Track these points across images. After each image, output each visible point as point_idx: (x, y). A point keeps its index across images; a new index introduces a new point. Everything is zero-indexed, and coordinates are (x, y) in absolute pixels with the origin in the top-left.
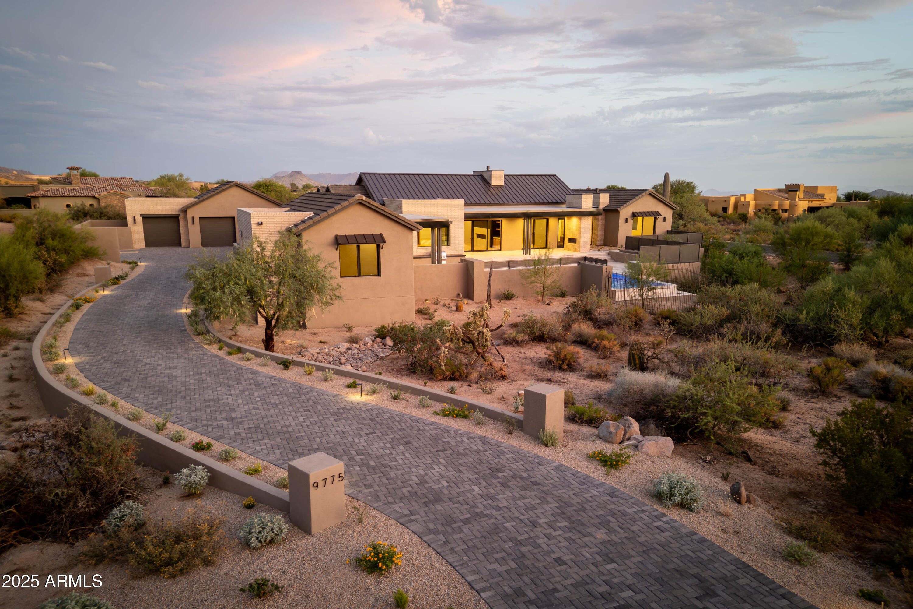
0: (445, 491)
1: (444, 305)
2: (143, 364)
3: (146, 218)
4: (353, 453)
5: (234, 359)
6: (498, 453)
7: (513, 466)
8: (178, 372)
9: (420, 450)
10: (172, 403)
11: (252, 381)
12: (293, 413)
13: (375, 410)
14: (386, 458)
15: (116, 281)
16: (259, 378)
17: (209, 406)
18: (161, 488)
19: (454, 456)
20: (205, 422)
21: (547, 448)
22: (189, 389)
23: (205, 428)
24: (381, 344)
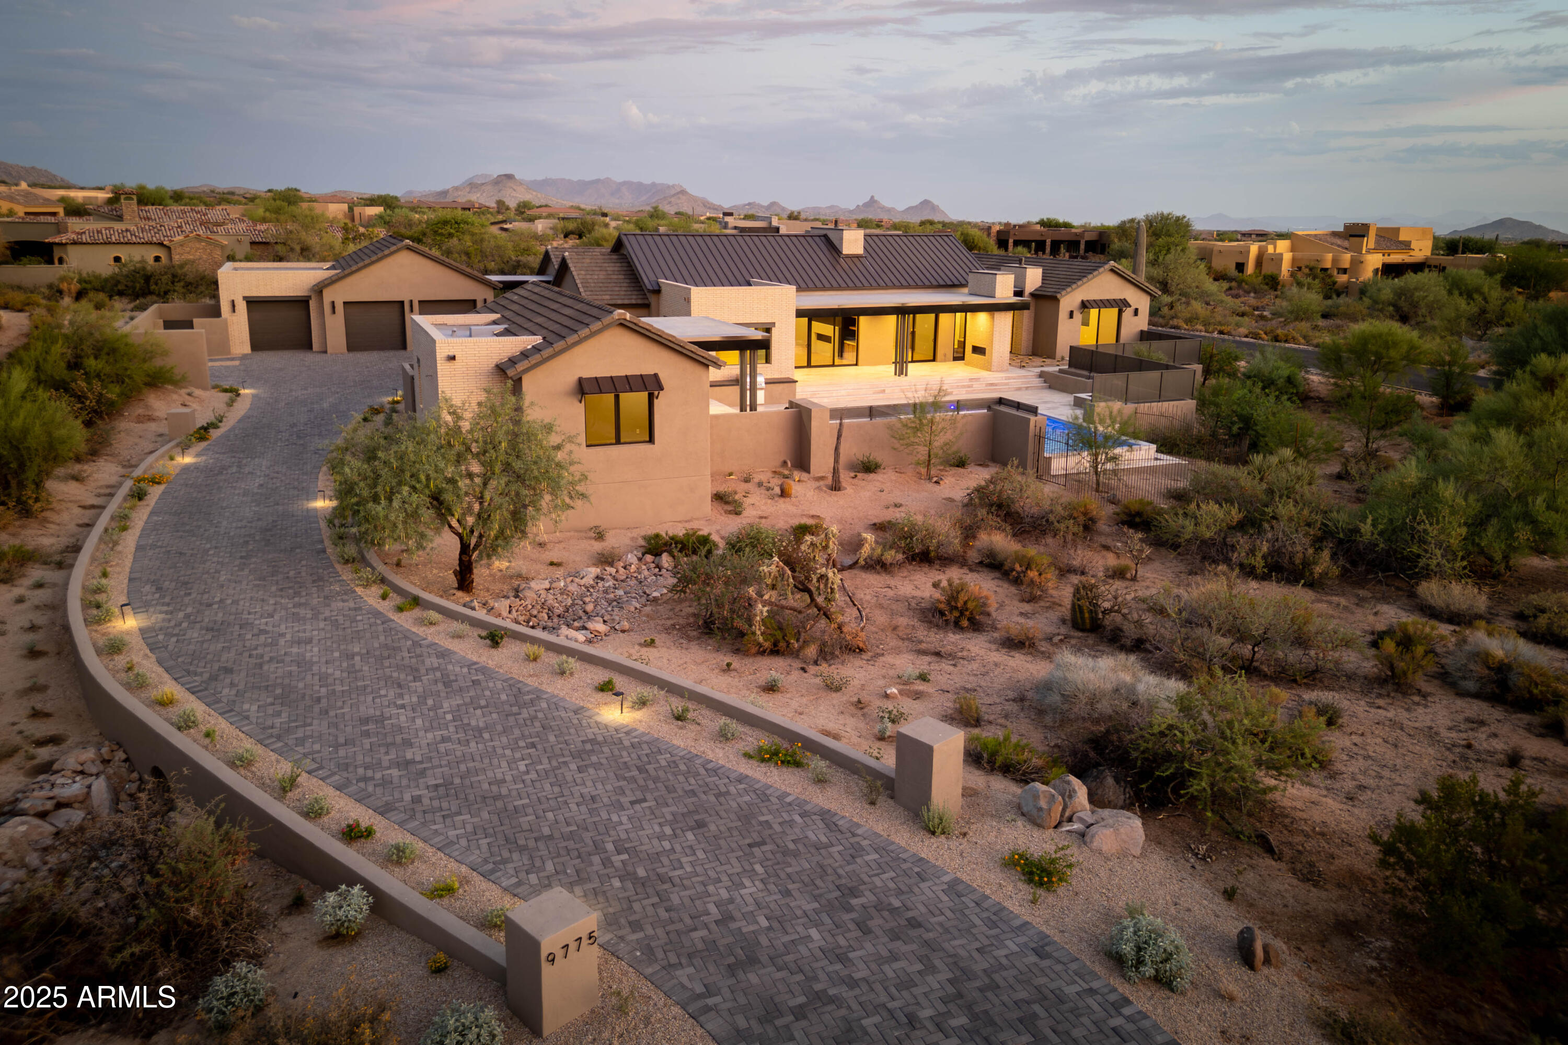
0: (764, 941)
1: (760, 484)
2: (256, 631)
3: (253, 303)
4: (610, 847)
5: (405, 621)
6: (852, 851)
7: (877, 881)
8: (313, 653)
9: (722, 842)
10: (305, 725)
11: (438, 674)
12: (508, 752)
13: (645, 746)
14: (665, 861)
15: (203, 433)
16: (450, 667)
17: (367, 734)
18: (290, 914)
19: (779, 856)
20: (361, 771)
21: (933, 840)
22: (334, 691)
23: (362, 785)
24: (653, 565)
